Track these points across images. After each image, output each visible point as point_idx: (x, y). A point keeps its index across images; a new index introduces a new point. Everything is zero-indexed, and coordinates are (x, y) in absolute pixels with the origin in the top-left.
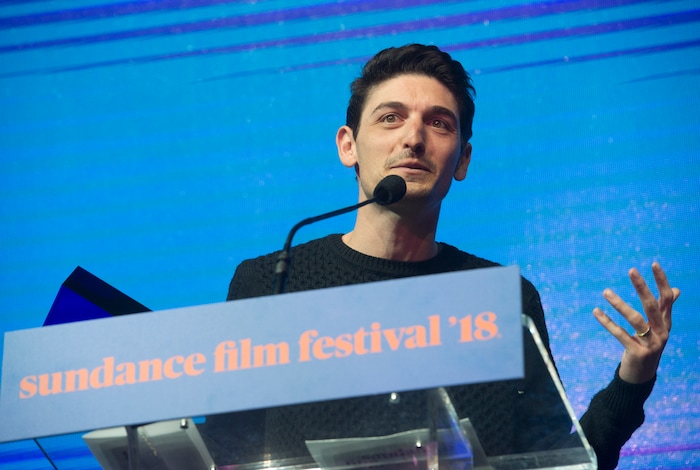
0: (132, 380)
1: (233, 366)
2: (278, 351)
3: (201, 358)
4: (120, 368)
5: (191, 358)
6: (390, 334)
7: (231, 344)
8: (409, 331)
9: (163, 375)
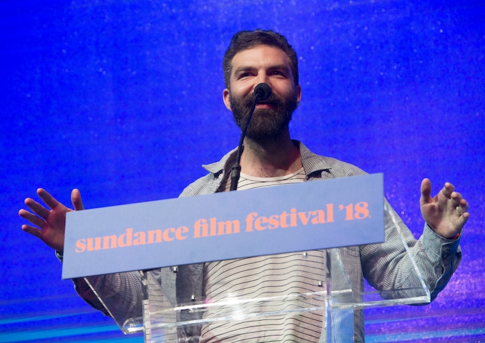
0: (143, 242)
1: (205, 234)
2: (233, 225)
3: (186, 229)
4: (136, 235)
5: (179, 229)
6: (302, 215)
7: (204, 221)
8: (314, 213)
9: (163, 240)
